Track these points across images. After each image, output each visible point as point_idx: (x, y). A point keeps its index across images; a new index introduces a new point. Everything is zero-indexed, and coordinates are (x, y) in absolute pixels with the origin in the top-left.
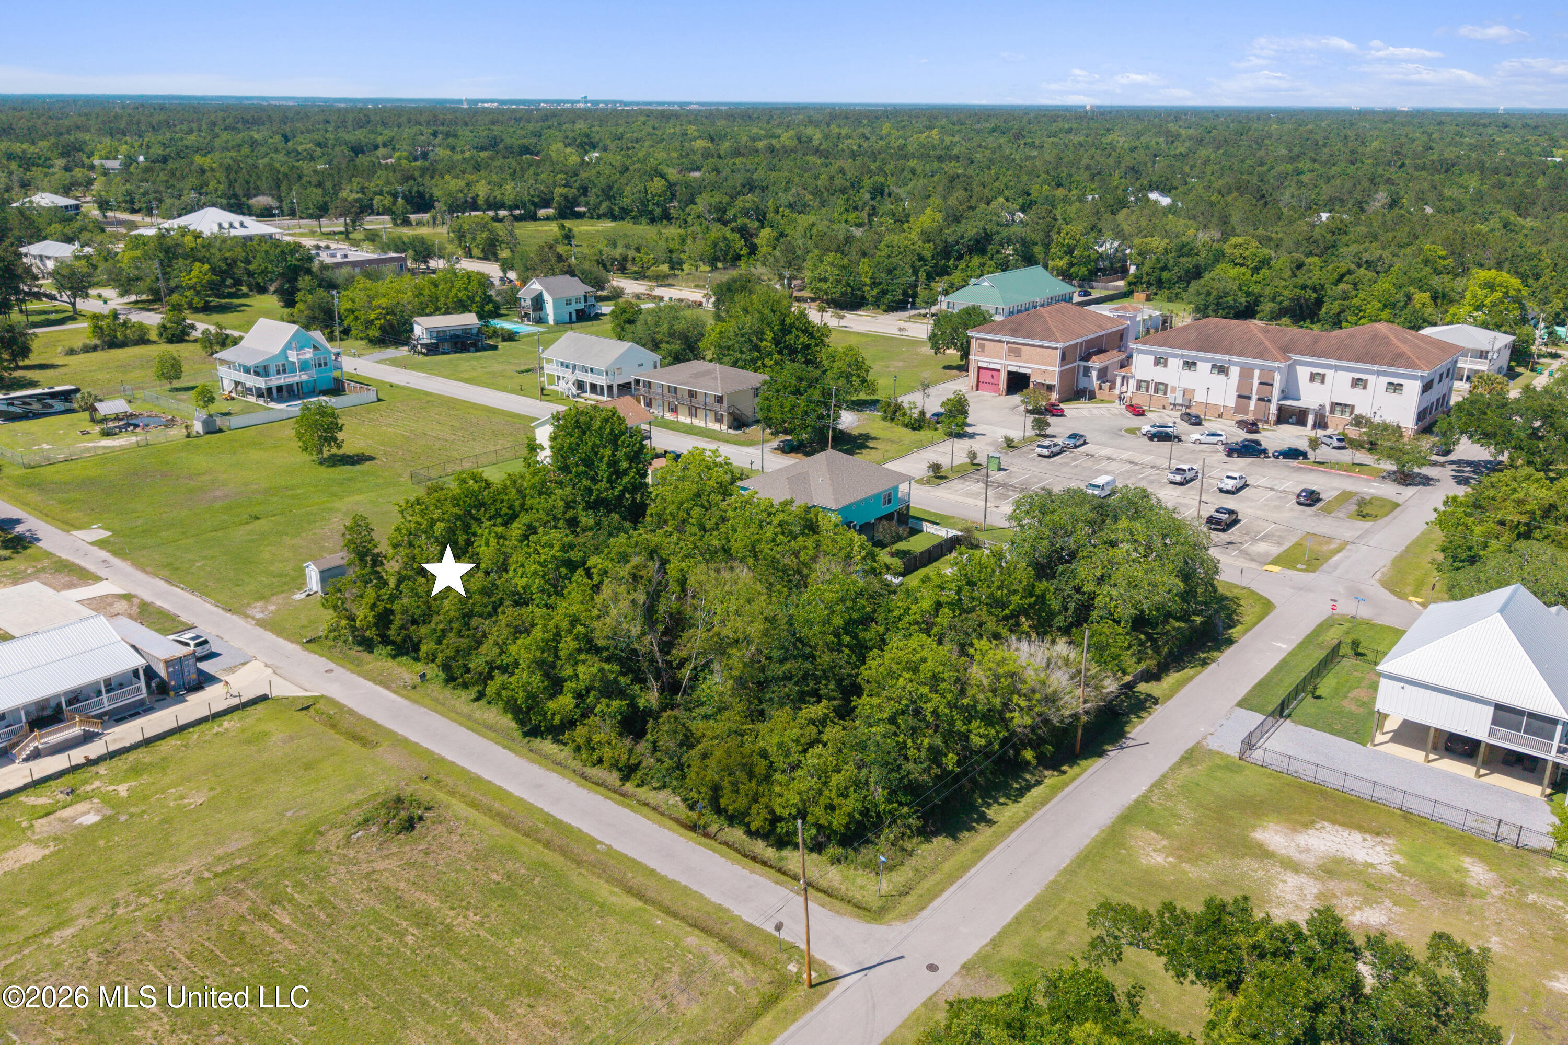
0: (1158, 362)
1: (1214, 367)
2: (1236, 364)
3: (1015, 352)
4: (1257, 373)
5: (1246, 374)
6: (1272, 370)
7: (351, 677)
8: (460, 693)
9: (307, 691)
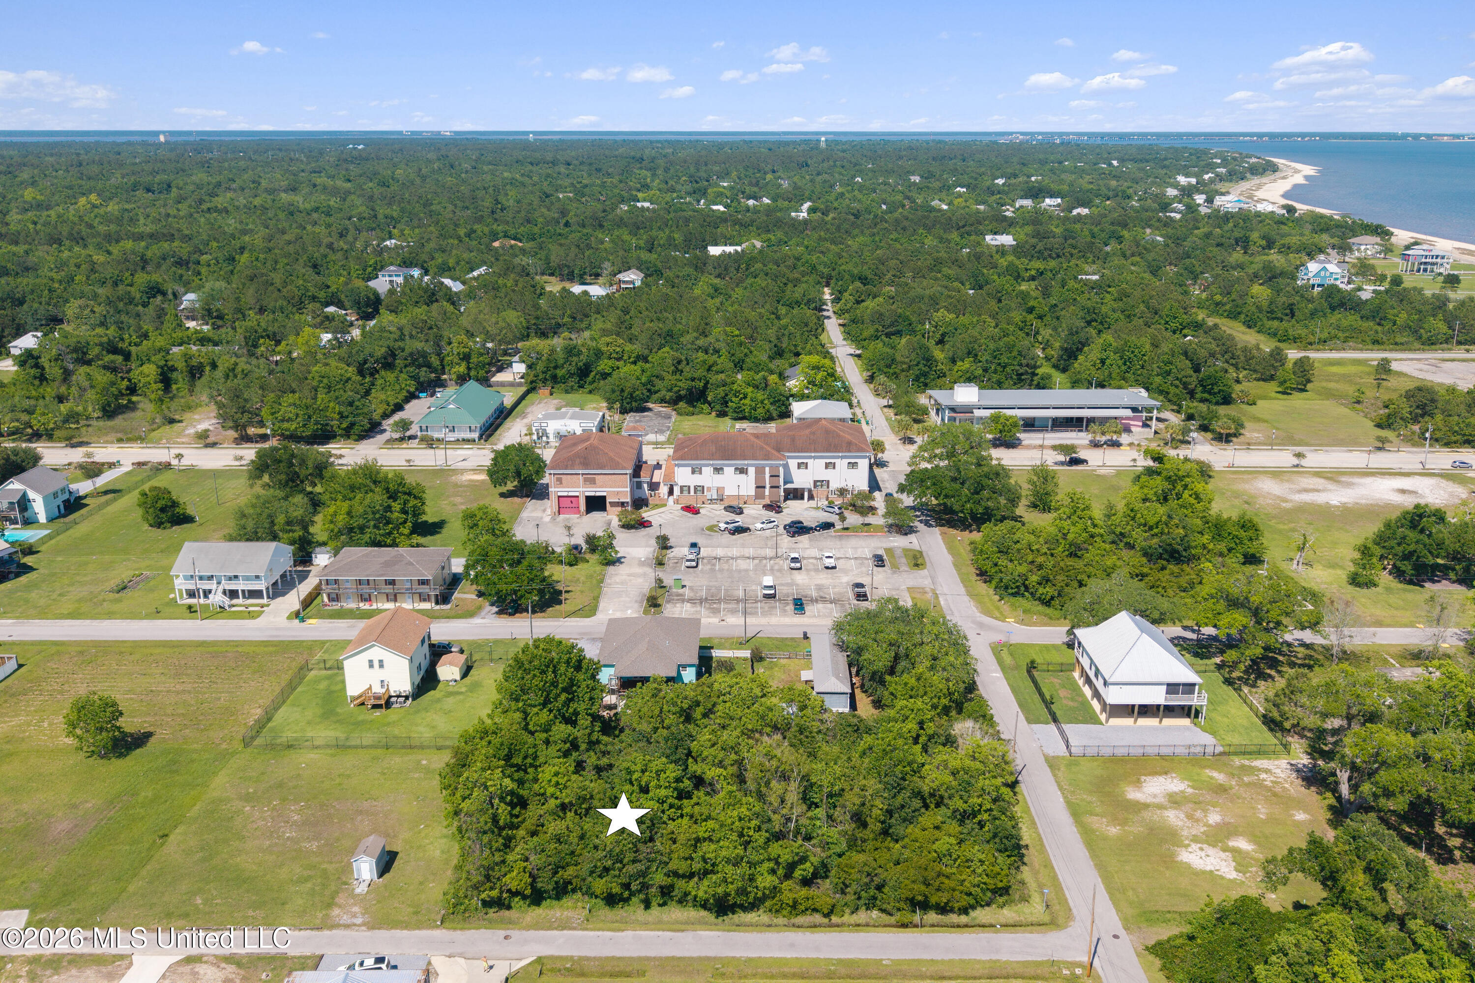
0: (693, 472)
1: (736, 469)
2: (752, 465)
3: (590, 481)
4: (767, 469)
5: (760, 471)
6: (778, 467)
7: (532, 933)
8: (631, 909)
9: (520, 959)
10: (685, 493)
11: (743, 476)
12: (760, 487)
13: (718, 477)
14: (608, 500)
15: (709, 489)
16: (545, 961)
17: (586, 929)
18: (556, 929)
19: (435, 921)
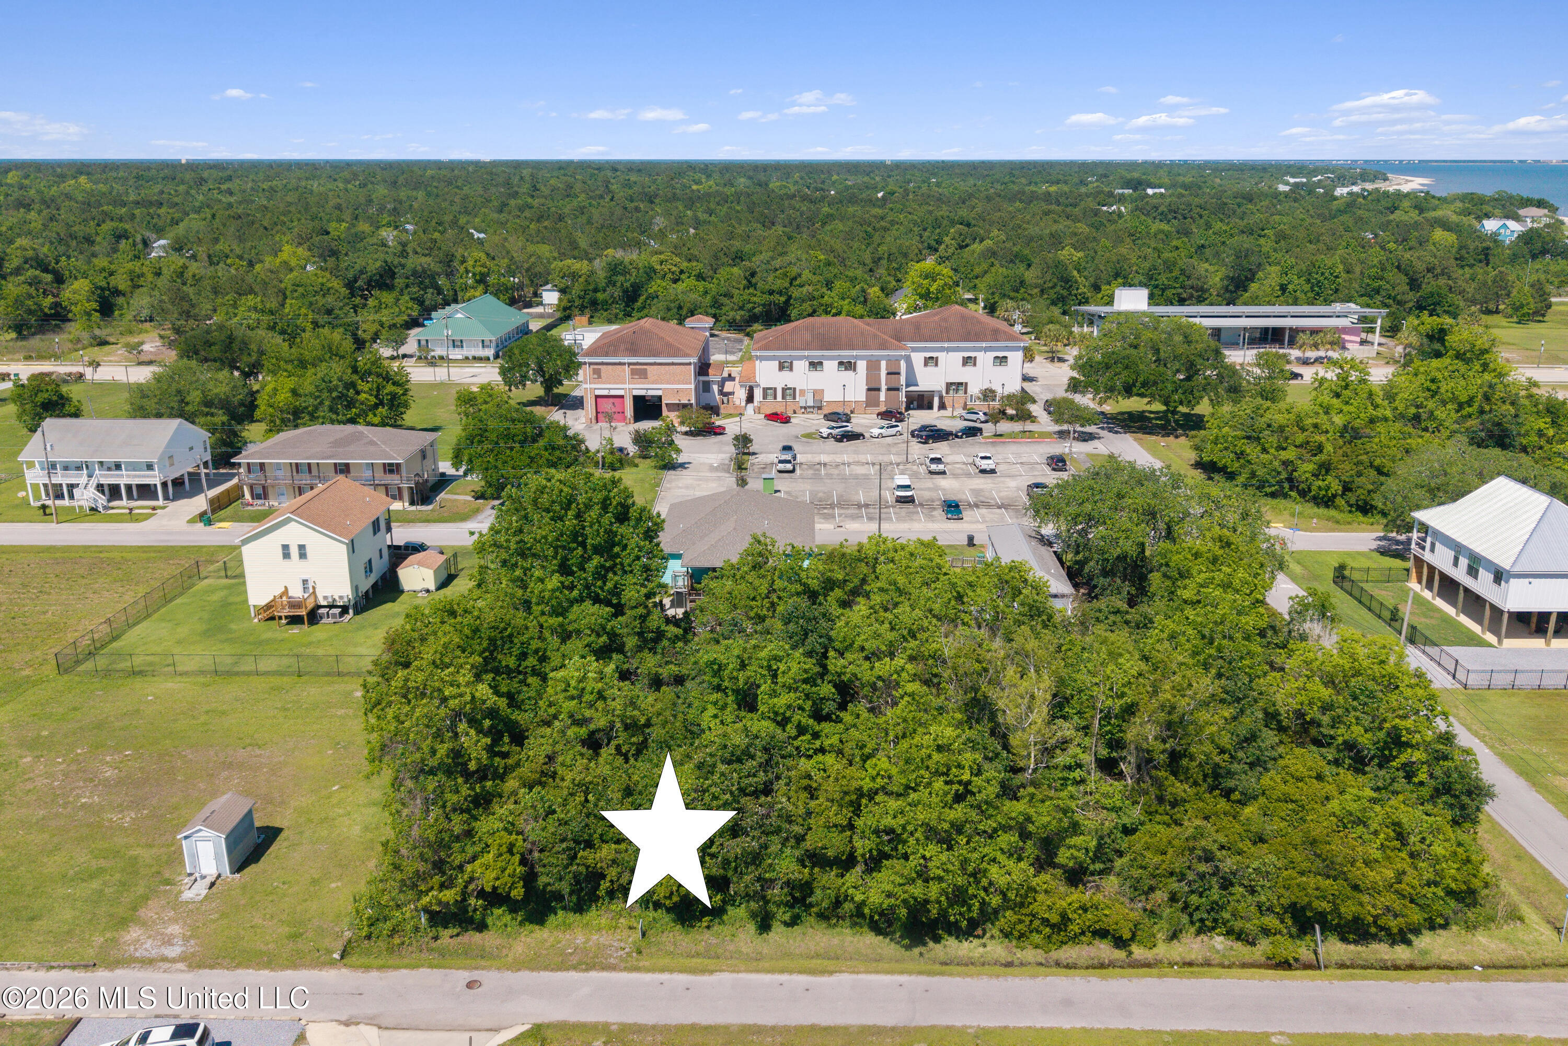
0: (781, 367)
1: (841, 363)
2: (862, 358)
3: (640, 373)
4: (883, 364)
5: (873, 366)
6: (897, 360)
7: (526, 977)
8: (725, 930)
9: (496, 1030)
10: (770, 398)
11: (850, 373)
12: (873, 389)
13: (815, 374)
14: (664, 402)
15: (803, 392)
16: (549, 1034)
17: (637, 969)
18: (575, 968)
19: (330, 952)
